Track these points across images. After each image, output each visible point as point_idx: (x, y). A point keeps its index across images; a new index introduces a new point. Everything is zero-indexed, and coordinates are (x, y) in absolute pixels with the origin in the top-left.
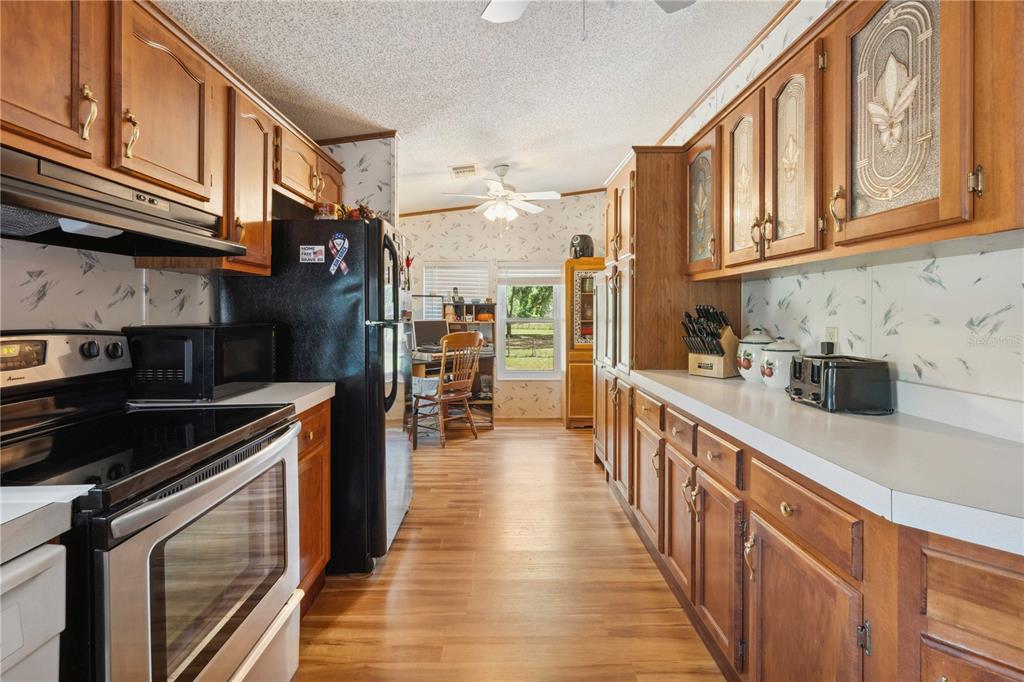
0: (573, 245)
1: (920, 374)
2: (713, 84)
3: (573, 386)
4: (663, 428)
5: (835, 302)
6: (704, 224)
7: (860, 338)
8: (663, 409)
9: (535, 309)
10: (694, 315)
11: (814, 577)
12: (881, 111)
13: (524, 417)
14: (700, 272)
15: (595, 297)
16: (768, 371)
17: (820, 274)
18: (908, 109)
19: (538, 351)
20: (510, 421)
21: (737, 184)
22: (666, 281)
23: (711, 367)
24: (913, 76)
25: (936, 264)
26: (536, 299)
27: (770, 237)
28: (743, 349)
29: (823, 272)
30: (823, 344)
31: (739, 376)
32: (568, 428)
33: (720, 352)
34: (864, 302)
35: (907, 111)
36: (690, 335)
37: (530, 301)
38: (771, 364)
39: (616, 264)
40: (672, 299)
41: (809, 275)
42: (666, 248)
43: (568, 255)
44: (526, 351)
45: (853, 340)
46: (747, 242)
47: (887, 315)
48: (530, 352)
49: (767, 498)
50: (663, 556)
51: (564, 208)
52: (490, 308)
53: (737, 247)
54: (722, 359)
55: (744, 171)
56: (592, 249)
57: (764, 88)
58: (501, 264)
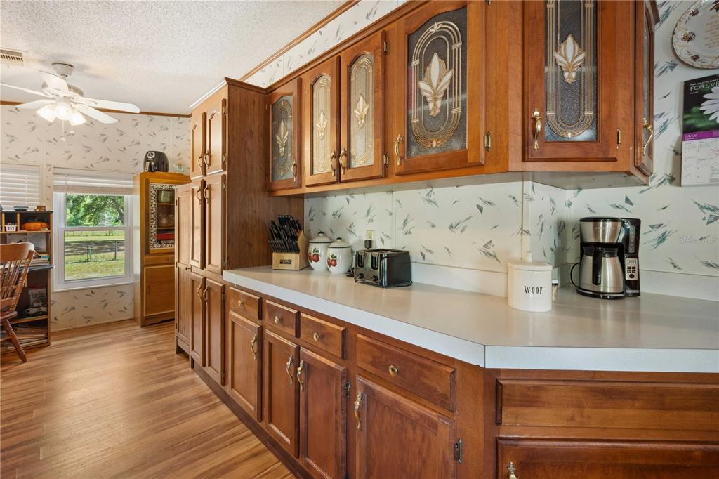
0: (147, 159)
1: (424, 258)
2: (281, 50)
3: (148, 287)
4: (261, 317)
5: (372, 214)
6: (286, 152)
7: (388, 237)
8: (261, 302)
9: (88, 217)
10: (277, 223)
11: (418, 417)
12: (428, 88)
13: (89, 324)
14: (283, 189)
15: (176, 208)
16: (332, 262)
17: (362, 195)
18: (446, 90)
19: (93, 256)
20: (72, 332)
21: (316, 125)
22: (253, 195)
23: (290, 262)
24: (450, 69)
25: (433, 191)
26: (89, 208)
27: (345, 166)
28: (312, 247)
29: (364, 194)
30: (366, 241)
31: (309, 267)
32: (142, 327)
33: (296, 250)
34: (391, 214)
35: (445, 91)
36: (274, 239)
37: (82, 210)
38: (335, 257)
39: (205, 178)
40: (257, 210)
41: (354, 195)
42: (252, 169)
43: (141, 168)
44: (79, 256)
45: (384, 238)
46: (325, 168)
47: (405, 222)
48: (85, 257)
49: (373, 364)
50: (263, 425)
51: (136, 125)
52: (43, 217)
53: (315, 172)
54: (298, 255)
55: (322, 114)
56: (167, 165)
57: (340, 57)
58: (57, 171)
